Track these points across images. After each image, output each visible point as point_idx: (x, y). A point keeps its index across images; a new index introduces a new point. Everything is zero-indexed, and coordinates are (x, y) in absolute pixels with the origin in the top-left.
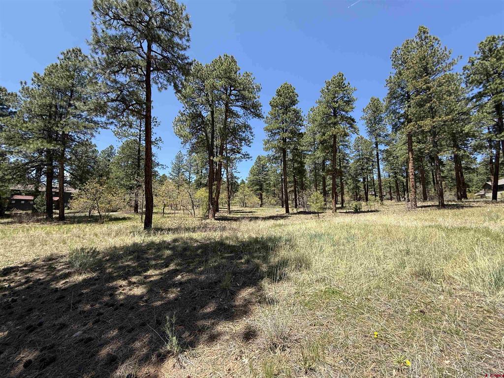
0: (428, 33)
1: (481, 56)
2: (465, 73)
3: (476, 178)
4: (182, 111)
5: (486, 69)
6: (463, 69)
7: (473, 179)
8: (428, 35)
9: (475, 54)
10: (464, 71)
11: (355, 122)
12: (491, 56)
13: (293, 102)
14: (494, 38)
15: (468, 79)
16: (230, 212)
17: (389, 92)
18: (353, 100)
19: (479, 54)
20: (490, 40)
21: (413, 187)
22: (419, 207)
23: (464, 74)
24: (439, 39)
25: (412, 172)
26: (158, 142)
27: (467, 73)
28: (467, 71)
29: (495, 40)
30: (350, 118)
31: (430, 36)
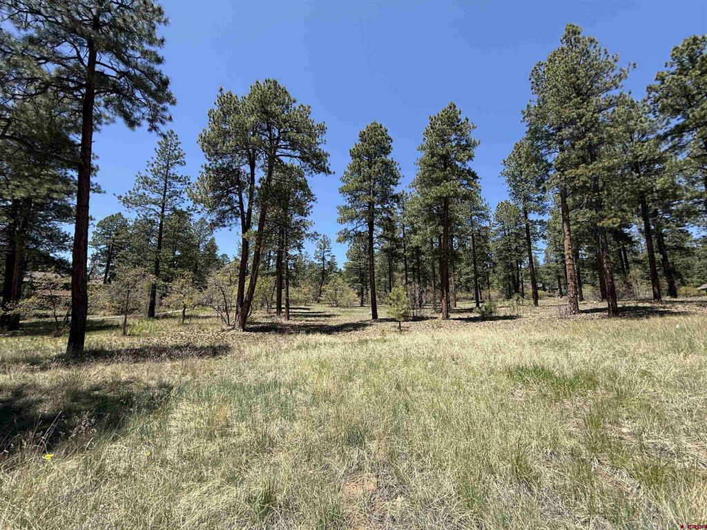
0: (579, 33)
1: (678, 69)
2: (651, 96)
3: (698, 263)
4: (208, 166)
5: (684, 88)
6: (647, 90)
7: (693, 265)
8: (580, 36)
9: (666, 66)
10: (650, 93)
11: (478, 178)
12: (694, 67)
13: (386, 151)
14: (695, 39)
15: (656, 104)
16: (288, 317)
17: (528, 129)
18: (475, 144)
19: (672, 66)
20: (689, 44)
21: (571, 278)
22: (583, 312)
23: (649, 98)
24: (596, 40)
25: (568, 254)
26: (192, 212)
27: (654, 96)
28: (653, 93)
29: (698, 42)
30: (469, 171)
31: (584, 38)
